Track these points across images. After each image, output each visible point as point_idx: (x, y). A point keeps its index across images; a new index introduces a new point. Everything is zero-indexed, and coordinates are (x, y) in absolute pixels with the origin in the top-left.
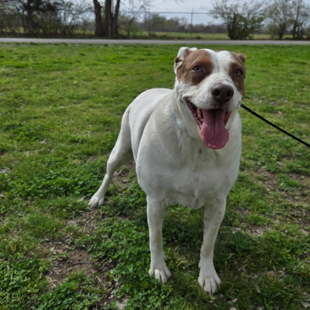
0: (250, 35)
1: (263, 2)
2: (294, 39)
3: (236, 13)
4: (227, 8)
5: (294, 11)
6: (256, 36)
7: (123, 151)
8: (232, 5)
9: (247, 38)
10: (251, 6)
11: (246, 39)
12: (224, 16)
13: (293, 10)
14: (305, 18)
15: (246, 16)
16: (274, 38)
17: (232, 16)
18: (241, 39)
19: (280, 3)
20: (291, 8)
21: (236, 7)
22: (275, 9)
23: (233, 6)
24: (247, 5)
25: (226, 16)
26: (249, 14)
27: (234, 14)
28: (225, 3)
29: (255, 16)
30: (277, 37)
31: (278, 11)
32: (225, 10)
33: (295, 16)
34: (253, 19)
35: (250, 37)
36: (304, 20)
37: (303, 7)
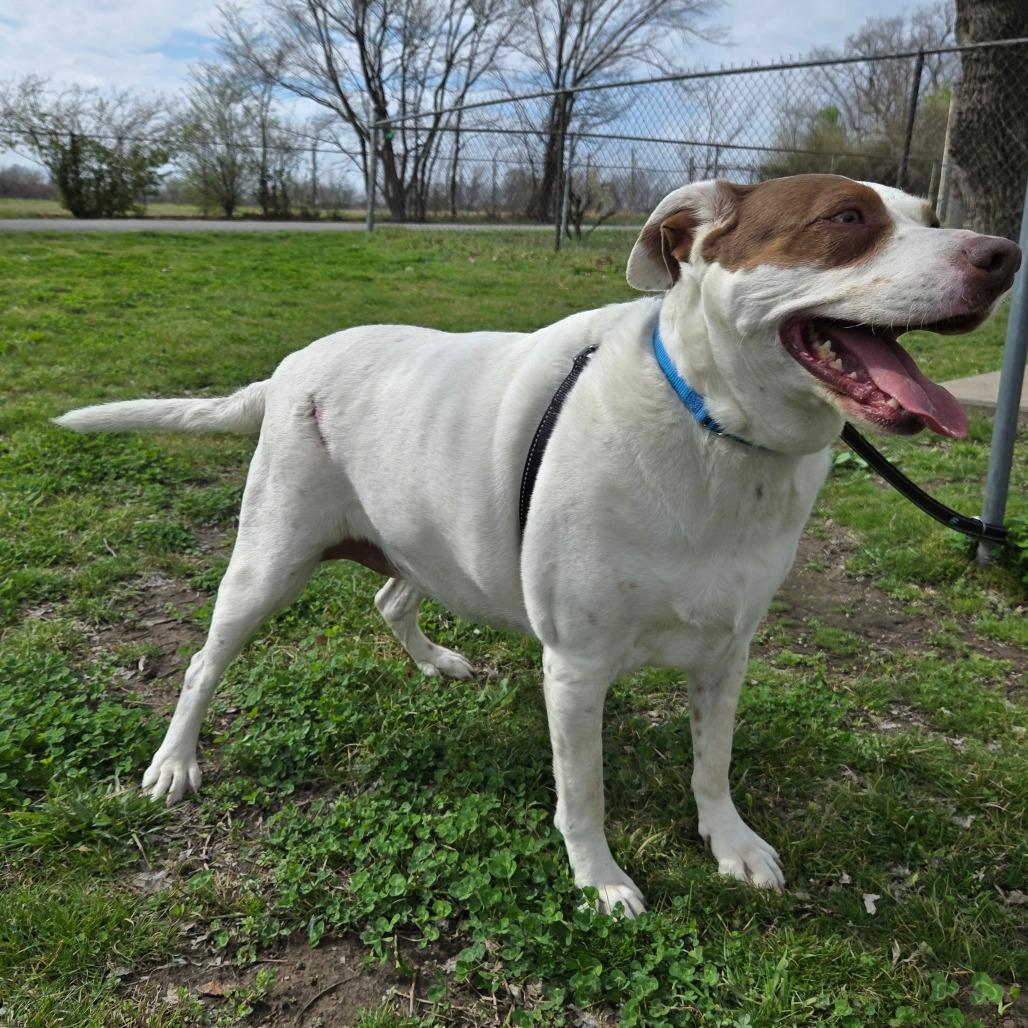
0: (136, 204)
1: (159, 103)
2: (267, 217)
3: (77, 132)
4: (42, 117)
5: (251, 135)
6: (153, 209)
7: (296, 561)
8: (57, 105)
9: (129, 213)
10: (121, 115)
11: (125, 217)
12: (36, 142)
13: (248, 132)
14: (285, 157)
15: (110, 144)
16: (210, 214)
17: (66, 140)
18: (110, 216)
19: (210, 109)
20: (242, 127)
21: (74, 112)
22: (198, 127)
23: (63, 109)
24: (109, 109)
25: (44, 142)
26: (120, 139)
27: (72, 135)
28: (32, 99)
29: (141, 144)
30: (219, 210)
31: (206, 133)
32: (36, 121)
33: (259, 151)
34: (135, 153)
35: (135, 209)
36: (284, 163)
37: (275, 124)
